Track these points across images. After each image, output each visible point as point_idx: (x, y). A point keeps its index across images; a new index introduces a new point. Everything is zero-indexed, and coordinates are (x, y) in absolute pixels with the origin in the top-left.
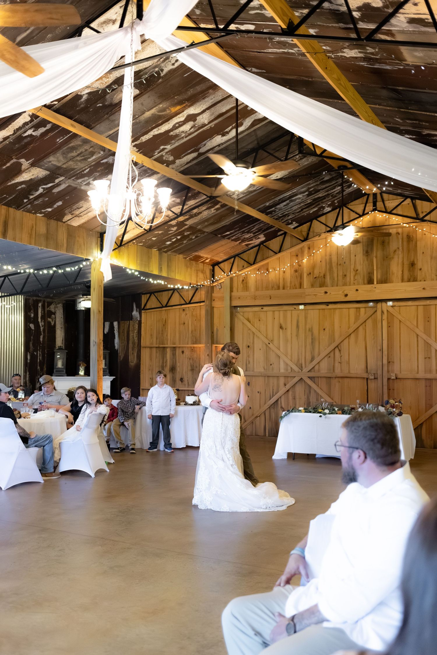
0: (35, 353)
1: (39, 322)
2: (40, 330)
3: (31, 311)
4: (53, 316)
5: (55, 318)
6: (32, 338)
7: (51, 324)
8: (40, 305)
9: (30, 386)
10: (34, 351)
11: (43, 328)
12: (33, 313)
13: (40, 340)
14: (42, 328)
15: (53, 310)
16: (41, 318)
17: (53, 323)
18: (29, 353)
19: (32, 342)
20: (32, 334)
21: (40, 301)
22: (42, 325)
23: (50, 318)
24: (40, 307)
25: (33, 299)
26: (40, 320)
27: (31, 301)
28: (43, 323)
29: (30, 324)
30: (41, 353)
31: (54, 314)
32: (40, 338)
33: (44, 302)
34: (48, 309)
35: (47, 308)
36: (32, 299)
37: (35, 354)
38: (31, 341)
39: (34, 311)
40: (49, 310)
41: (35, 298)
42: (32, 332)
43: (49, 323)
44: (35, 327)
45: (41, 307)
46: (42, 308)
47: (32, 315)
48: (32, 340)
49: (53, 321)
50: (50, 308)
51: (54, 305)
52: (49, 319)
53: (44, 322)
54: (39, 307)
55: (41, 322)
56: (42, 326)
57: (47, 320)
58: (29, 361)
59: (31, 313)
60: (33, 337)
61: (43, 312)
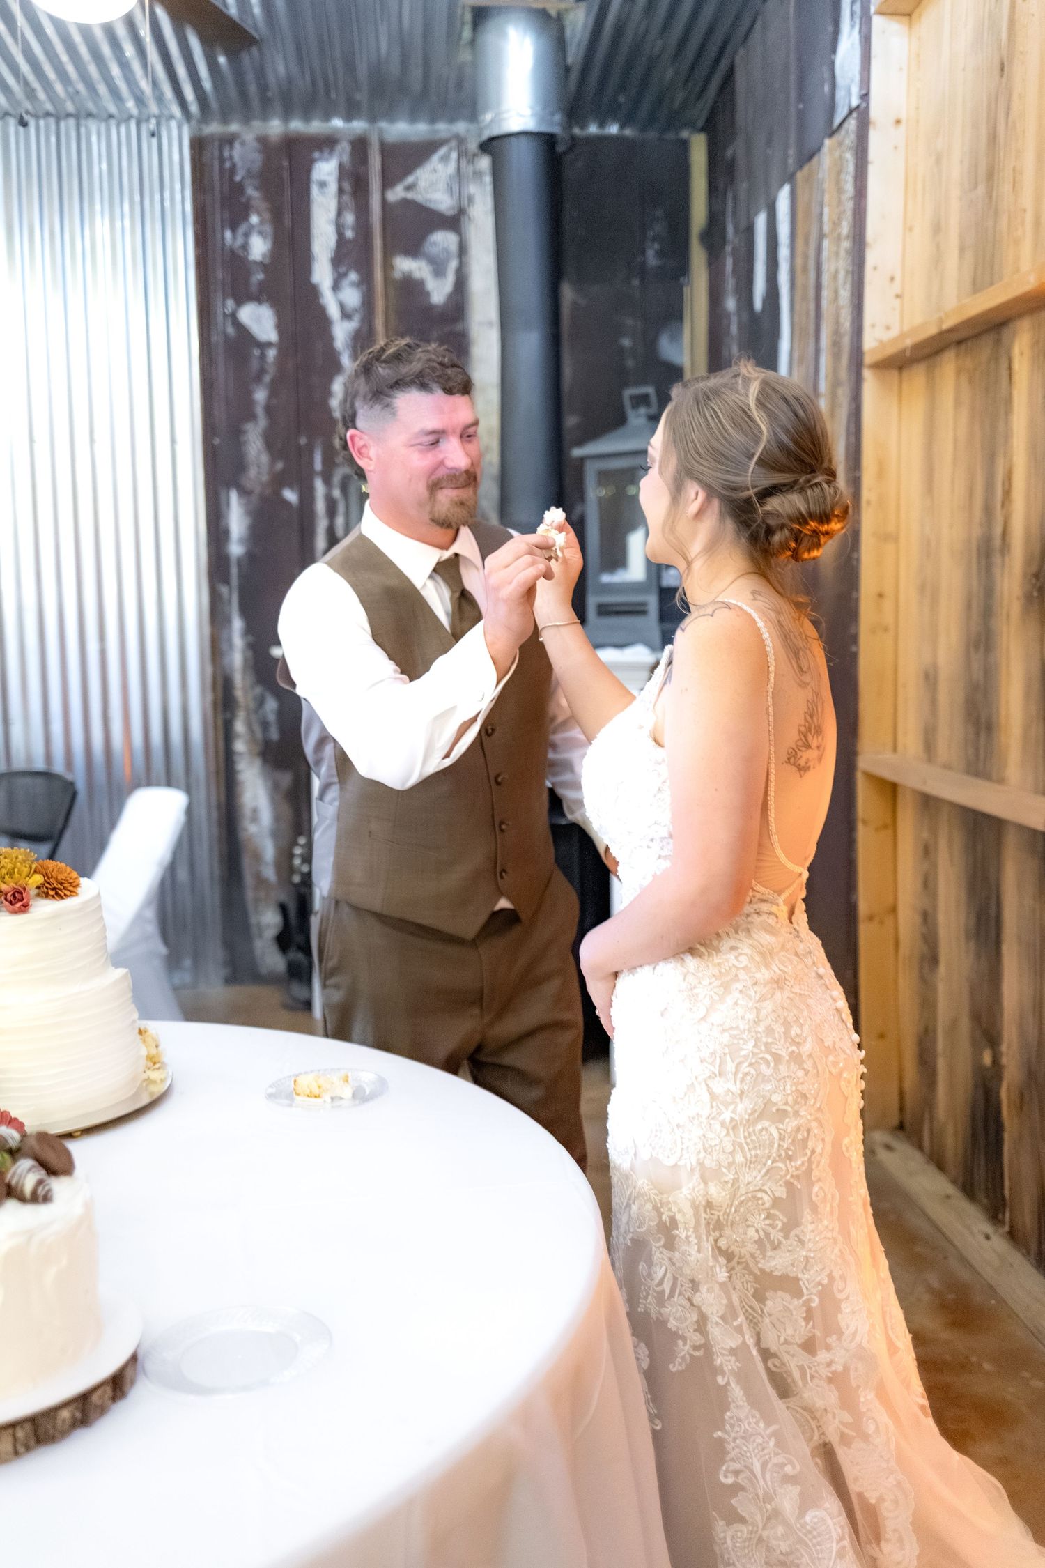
0: (290, 496)
1: (314, 292)
2: (328, 337)
3: (246, 217)
4: (443, 240)
5: (463, 250)
6: (260, 395)
7: (428, 294)
8: (326, 170)
9: (261, 702)
10: (279, 481)
11: (352, 325)
12: (268, 228)
13: (328, 411)
14: (341, 332)
15: (442, 201)
16: (338, 260)
17: (439, 292)
18: (244, 492)
19: (262, 422)
20: (262, 371)
21: (327, 143)
22: (342, 307)
23: (414, 250)
24: (323, 185)
25: (263, 141)
26: (322, 274)
27: (244, 156)
28: (352, 297)
29: (240, 302)
30: (337, 493)
31: (454, 222)
32: (328, 393)
33: (360, 146)
34: (397, 194)
35: (387, 183)
36: (249, 137)
37: (286, 503)
38: (252, 417)
39: (276, 218)
40: (406, 203)
41: (275, 127)
42: (263, 357)
43: (411, 288)
44: (280, 327)
45: (333, 188)
46: (341, 191)
47: (259, 248)
48: (260, 411)
49: (439, 272)
50: (409, 188)
51: (445, 159)
52: (405, 265)
53: (366, 282)
54: (315, 190)
55: (336, 287)
56: (346, 315)
57: (388, 267)
58: (236, 549)
59: (247, 235)
60: (273, 392)
61: (349, 218)
